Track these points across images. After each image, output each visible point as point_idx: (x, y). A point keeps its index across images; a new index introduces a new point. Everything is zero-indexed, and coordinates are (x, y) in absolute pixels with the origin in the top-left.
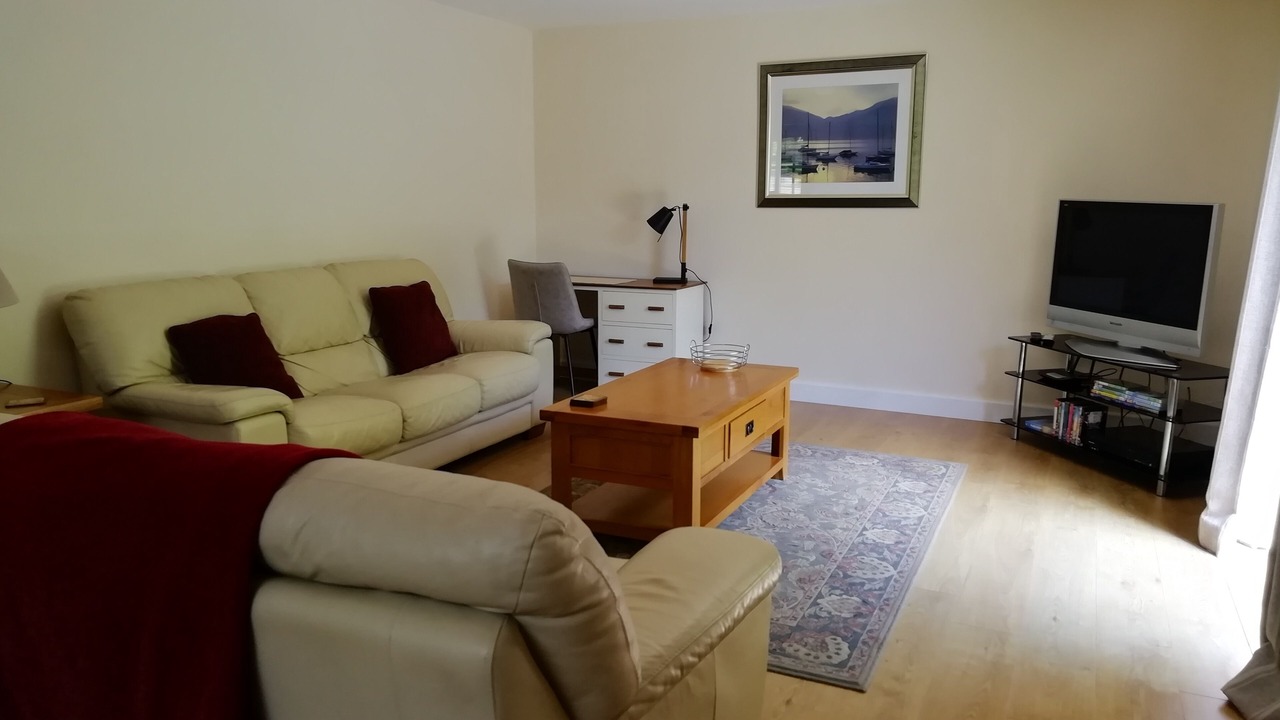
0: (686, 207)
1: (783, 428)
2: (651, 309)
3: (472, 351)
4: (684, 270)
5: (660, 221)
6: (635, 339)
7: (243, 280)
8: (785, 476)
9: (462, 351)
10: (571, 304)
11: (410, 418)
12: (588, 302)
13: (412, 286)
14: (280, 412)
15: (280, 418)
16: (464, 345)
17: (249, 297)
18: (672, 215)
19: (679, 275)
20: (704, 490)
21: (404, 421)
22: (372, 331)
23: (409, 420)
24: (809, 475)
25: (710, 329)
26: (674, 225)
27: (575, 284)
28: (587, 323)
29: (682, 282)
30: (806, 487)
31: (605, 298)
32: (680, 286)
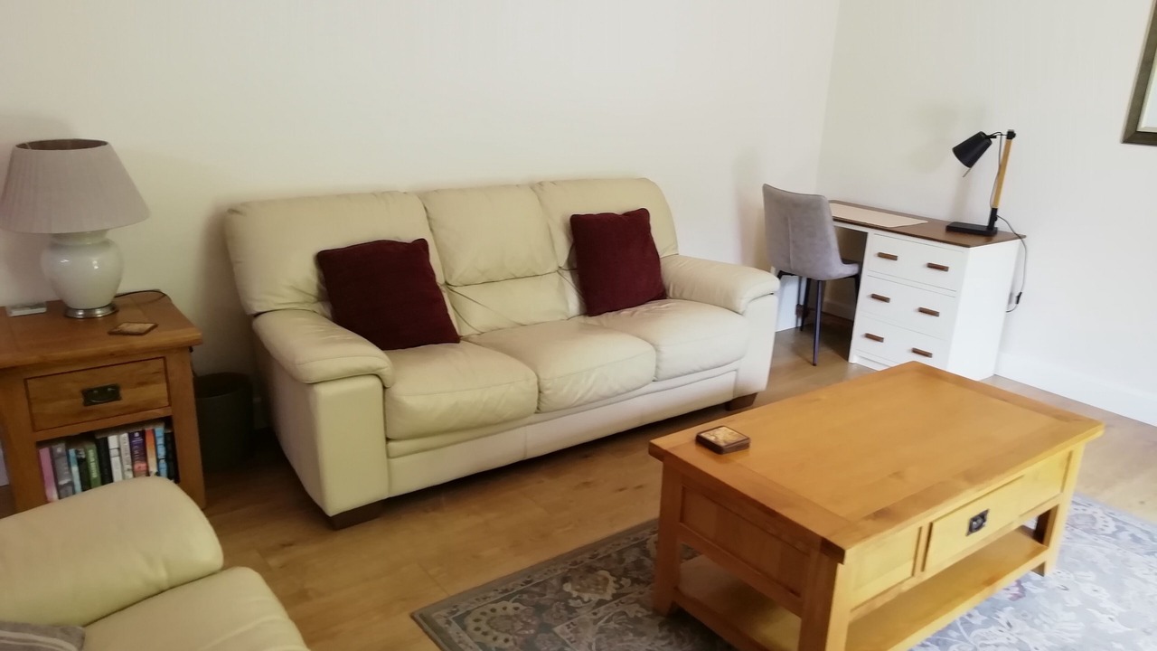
0: (1011, 135)
1: (1056, 508)
2: (931, 266)
3: (681, 298)
4: (994, 215)
5: (970, 151)
6: (905, 300)
7: (427, 199)
8: (1048, 571)
9: (671, 295)
10: (828, 246)
11: (548, 389)
12: (853, 245)
13: (627, 214)
14: (377, 376)
15: (374, 382)
16: (674, 289)
17: (428, 218)
18: (989, 144)
19: (985, 222)
20: (854, 628)
21: (540, 392)
22: (569, 262)
23: (547, 392)
24: (1092, 576)
25: (1019, 297)
26: (990, 158)
27: (836, 219)
28: (849, 270)
29: (987, 233)
30: (1077, 603)
31: (876, 242)
32: (982, 239)
